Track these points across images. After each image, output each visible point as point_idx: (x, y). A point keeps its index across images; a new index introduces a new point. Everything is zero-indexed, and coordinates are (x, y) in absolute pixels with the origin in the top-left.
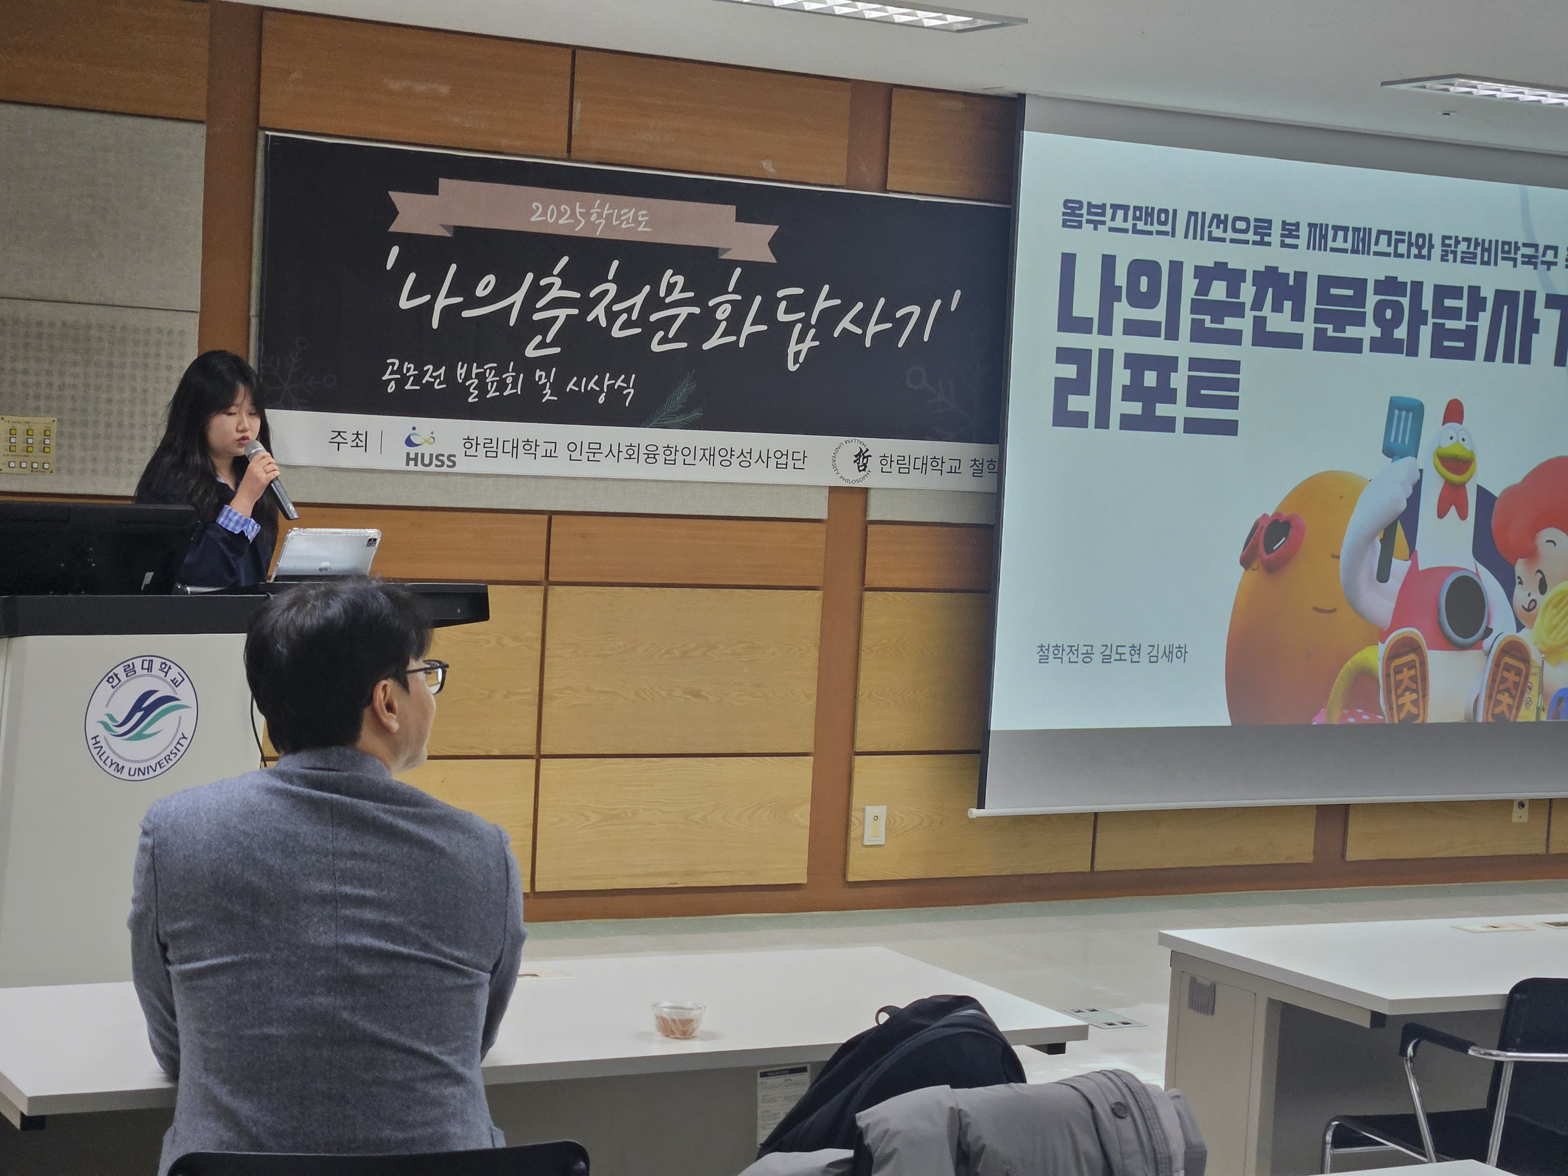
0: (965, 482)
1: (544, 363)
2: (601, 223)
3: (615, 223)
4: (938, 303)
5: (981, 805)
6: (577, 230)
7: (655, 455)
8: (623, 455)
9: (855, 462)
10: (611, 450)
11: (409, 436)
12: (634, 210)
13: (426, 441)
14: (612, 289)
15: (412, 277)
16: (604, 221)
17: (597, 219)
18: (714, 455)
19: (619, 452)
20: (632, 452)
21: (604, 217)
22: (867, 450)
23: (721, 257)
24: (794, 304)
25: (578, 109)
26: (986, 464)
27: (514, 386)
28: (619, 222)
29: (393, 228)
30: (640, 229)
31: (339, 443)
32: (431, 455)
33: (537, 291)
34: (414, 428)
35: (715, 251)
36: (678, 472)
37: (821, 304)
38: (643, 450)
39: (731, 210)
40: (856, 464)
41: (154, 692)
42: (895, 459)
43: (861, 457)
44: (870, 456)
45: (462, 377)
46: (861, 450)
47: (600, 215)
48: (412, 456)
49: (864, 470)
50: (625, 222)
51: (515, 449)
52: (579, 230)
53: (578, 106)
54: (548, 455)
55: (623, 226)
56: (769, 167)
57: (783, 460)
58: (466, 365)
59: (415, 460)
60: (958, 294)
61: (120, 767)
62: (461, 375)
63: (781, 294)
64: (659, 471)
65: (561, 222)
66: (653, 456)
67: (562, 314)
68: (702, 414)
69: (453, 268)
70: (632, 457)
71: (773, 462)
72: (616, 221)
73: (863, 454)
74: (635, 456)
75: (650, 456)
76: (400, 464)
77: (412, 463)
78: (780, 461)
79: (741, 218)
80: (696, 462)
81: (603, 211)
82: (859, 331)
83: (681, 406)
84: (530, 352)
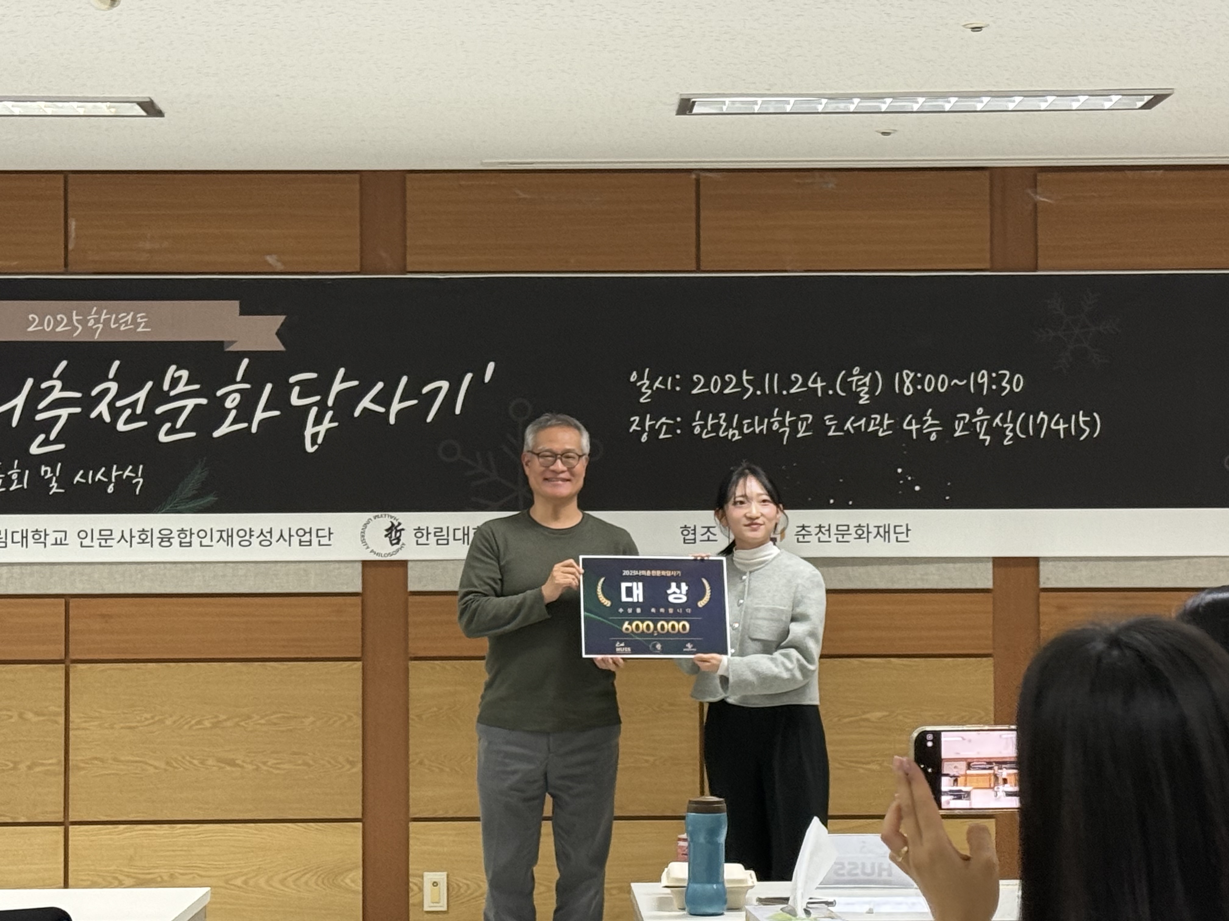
1: (49, 459)
2: (98, 328)
3: (113, 326)
4: (469, 377)
6: (75, 335)
7: (170, 538)
8: (136, 540)
9: (386, 536)
10: (123, 536)
12: (132, 313)
14: (114, 387)
16: (101, 326)
17: (95, 324)
18: (232, 536)
19: (131, 537)
20: (145, 537)
21: (102, 321)
23: (228, 350)
24: (306, 389)
25: (73, 227)
27: (20, 481)
28: (117, 325)
30: (139, 330)
33: (36, 395)
35: (222, 343)
36: (195, 554)
37: (337, 386)
38: (156, 534)
39: (235, 305)
40: (388, 539)
42: (432, 530)
43: (393, 531)
44: (403, 530)
46: (393, 524)
47: (97, 321)
49: (398, 543)
50: (124, 325)
51: (25, 540)
52: (77, 335)
53: (73, 224)
54: (59, 542)
55: (122, 328)
56: (273, 261)
57: (307, 538)
60: (491, 366)
63: (292, 380)
64: (175, 553)
65: (59, 329)
66: (167, 539)
67: (64, 413)
70: (145, 541)
71: (295, 540)
72: (114, 324)
73: (396, 528)
74: (149, 540)
75: (164, 540)
78: (303, 539)
79: (243, 312)
80: (213, 543)
81: (100, 317)
82: (382, 410)
83: (195, 492)
84: (34, 450)
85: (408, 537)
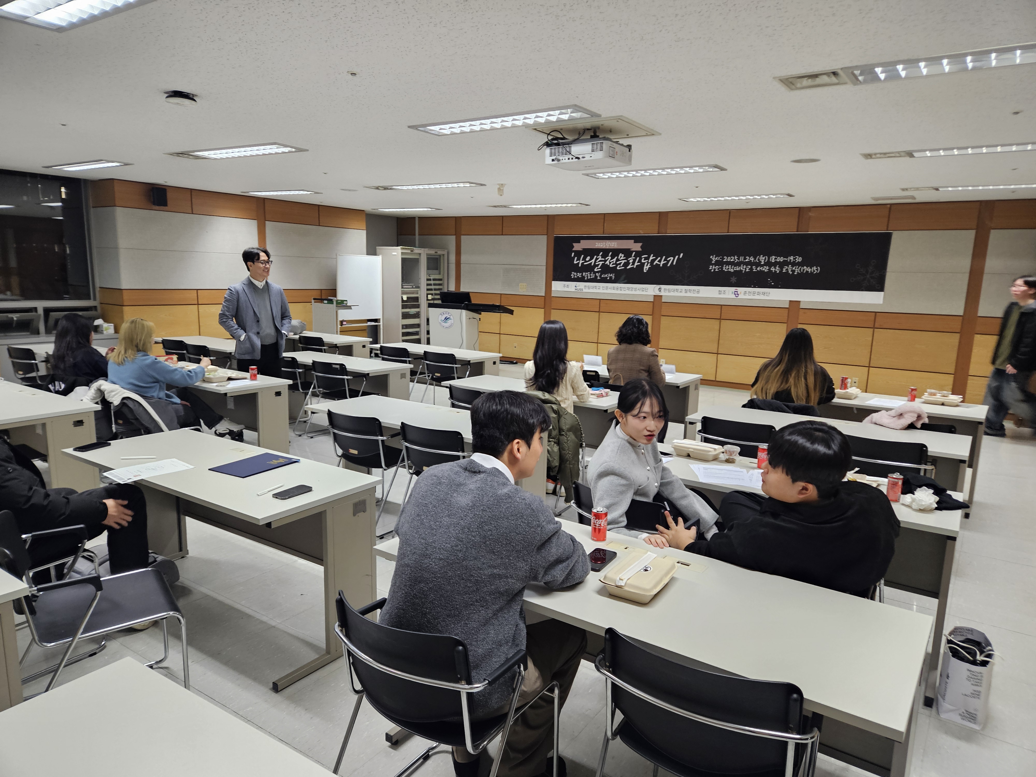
0: (683, 294)
1: (598, 272)
2: (608, 246)
4: (677, 256)
7: (618, 289)
8: (612, 289)
10: (610, 288)
11: (575, 285)
12: (613, 243)
13: (579, 286)
14: (610, 258)
15: (576, 257)
20: (614, 288)
21: (608, 244)
24: (645, 259)
26: (688, 290)
27: (593, 276)
29: (573, 249)
30: (615, 246)
31: (565, 287)
32: (579, 289)
33: (597, 259)
34: (577, 284)
35: (630, 249)
36: (623, 292)
37: (651, 258)
38: (616, 288)
39: (633, 241)
40: (659, 290)
42: (667, 289)
46: (659, 288)
49: (660, 292)
51: (593, 288)
52: (604, 247)
53: (605, 224)
56: (641, 232)
57: (644, 290)
58: (585, 273)
59: (577, 289)
60: (681, 254)
62: (584, 275)
63: (643, 257)
64: (620, 292)
65: (601, 246)
67: (601, 263)
68: (627, 281)
69: (583, 255)
71: (641, 290)
72: (611, 245)
76: (574, 290)
79: (635, 242)
80: (626, 290)
82: (659, 263)
83: (624, 280)
84: (596, 270)
85: (662, 290)
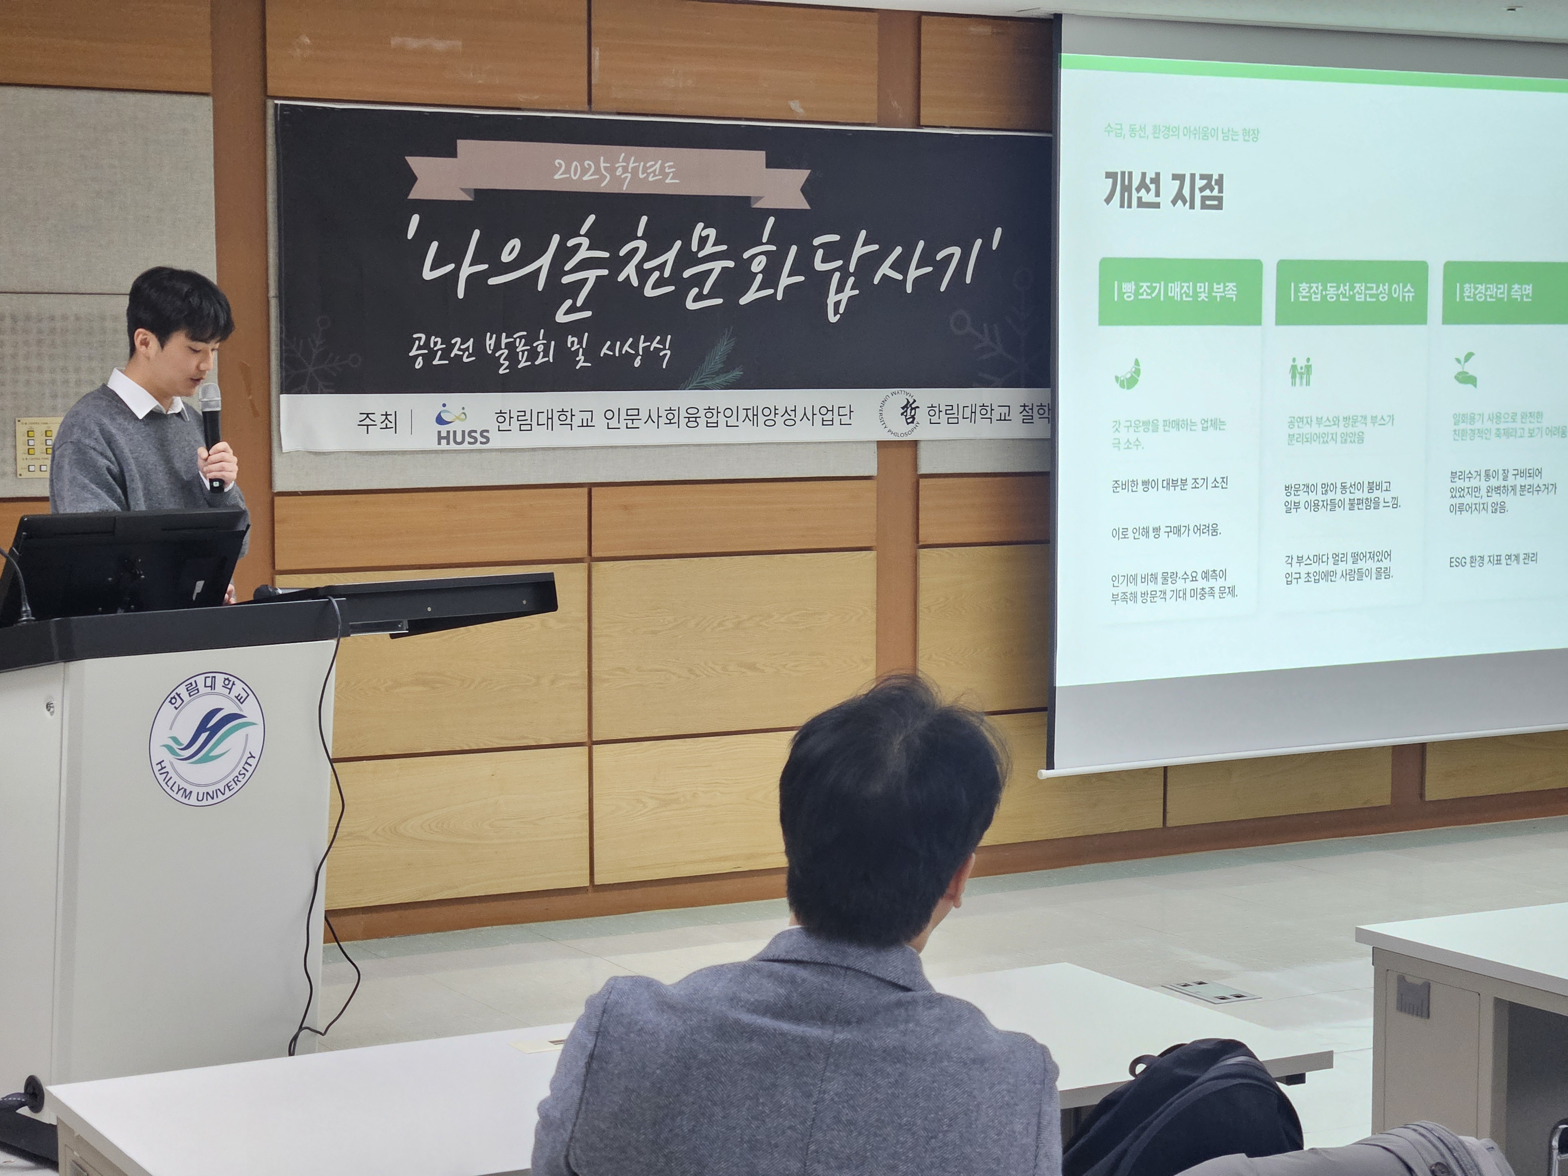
0: (1016, 429)
1: (576, 328)
2: (627, 177)
3: (641, 176)
4: (979, 242)
5: (1050, 765)
6: (603, 185)
7: (696, 418)
8: (663, 420)
9: (902, 414)
10: (650, 416)
11: (440, 413)
12: (660, 162)
13: (458, 418)
14: (642, 245)
15: (434, 245)
16: (629, 175)
18: (757, 415)
19: (659, 417)
20: (672, 417)
21: (630, 170)
22: (915, 401)
23: (754, 207)
24: (831, 253)
25: (597, 58)
26: (1036, 409)
27: (546, 355)
28: (645, 175)
29: (413, 195)
30: (668, 181)
31: (368, 426)
32: (463, 432)
33: (564, 253)
34: (444, 405)
35: (747, 200)
36: (721, 435)
37: (859, 250)
38: (683, 414)
39: (760, 156)
40: (904, 417)
41: (220, 709)
42: (943, 408)
43: (909, 408)
44: (918, 407)
45: (492, 348)
46: (908, 402)
47: (625, 169)
48: (444, 434)
49: (912, 422)
50: (652, 175)
51: (550, 421)
52: (605, 186)
53: (596, 53)
54: (585, 424)
55: (650, 179)
56: (797, 107)
57: (829, 417)
58: (494, 336)
59: (447, 438)
60: (999, 232)
61: (188, 792)
62: (490, 345)
63: (817, 242)
64: (702, 435)
65: (586, 178)
66: (694, 419)
68: (741, 373)
69: (477, 234)
70: (672, 421)
71: (818, 418)
72: (643, 174)
73: (911, 405)
74: (676, 420)
75: (691, 419)
76: (433, 444)
77: (444, 442)
78: (825, 418)
79: (768, 166)
80: (740, 423)
81: (628, 164)
82: (899, 277)
83: (722, 366)
84: (561, 317)
85: (922, 415)
